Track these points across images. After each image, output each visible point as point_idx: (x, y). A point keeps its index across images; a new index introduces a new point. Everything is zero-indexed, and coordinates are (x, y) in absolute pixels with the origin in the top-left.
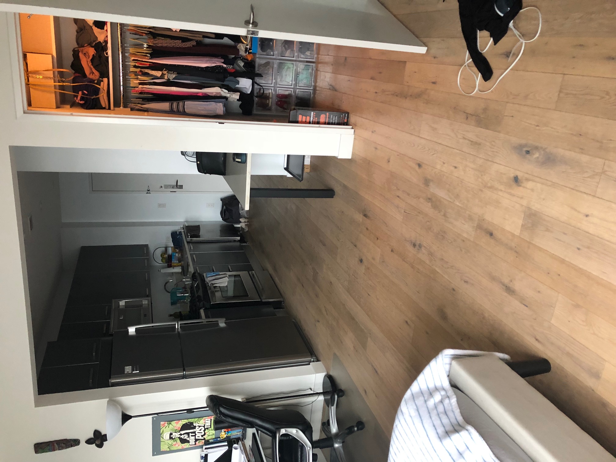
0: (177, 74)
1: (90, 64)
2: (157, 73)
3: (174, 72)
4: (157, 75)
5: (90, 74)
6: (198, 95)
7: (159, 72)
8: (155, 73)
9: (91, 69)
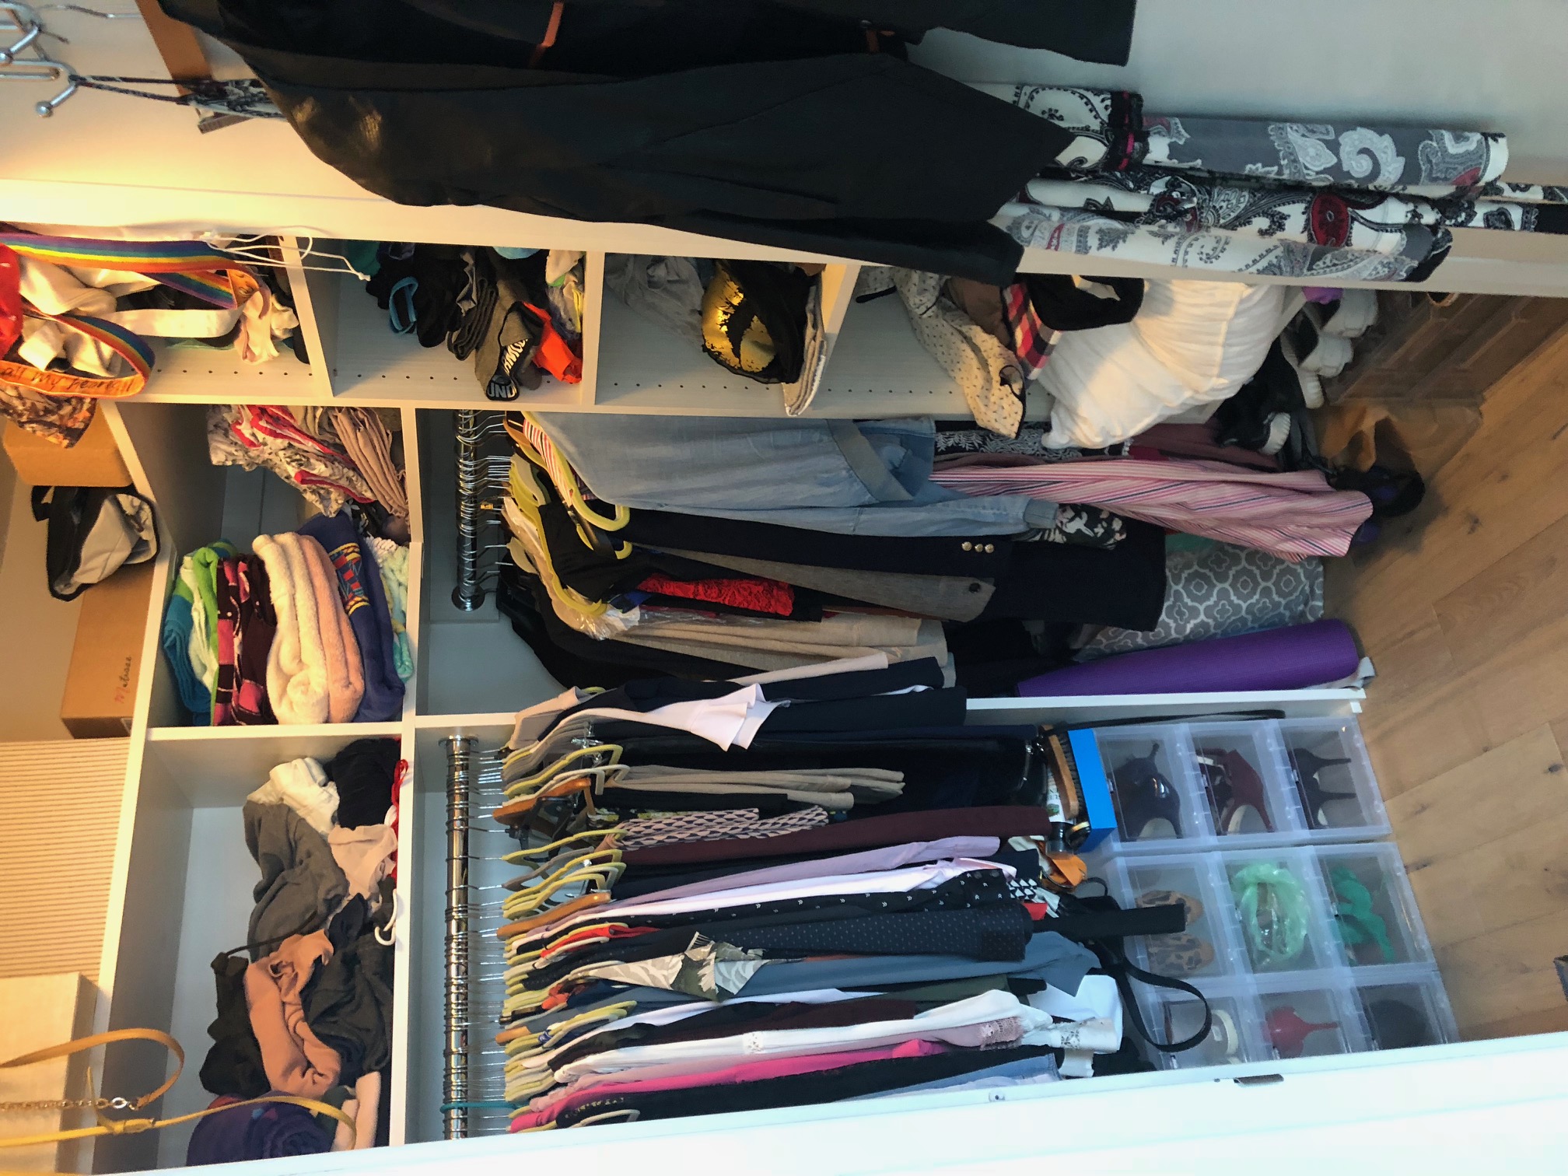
0: (764, 957)
1: (295, 1015)
2: (653, 971)
3: (745, 951)
4: (653, 977)
5: (288, 1071)
6: (897, 1054)
7: (667, 959)
8: (646, 970)
9: (298, 1042)
